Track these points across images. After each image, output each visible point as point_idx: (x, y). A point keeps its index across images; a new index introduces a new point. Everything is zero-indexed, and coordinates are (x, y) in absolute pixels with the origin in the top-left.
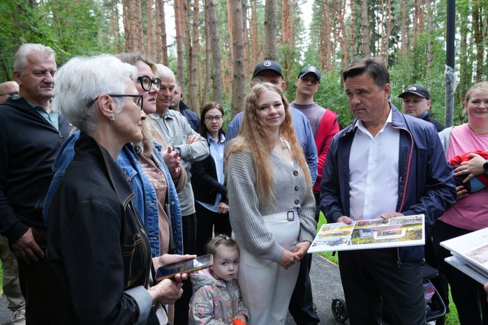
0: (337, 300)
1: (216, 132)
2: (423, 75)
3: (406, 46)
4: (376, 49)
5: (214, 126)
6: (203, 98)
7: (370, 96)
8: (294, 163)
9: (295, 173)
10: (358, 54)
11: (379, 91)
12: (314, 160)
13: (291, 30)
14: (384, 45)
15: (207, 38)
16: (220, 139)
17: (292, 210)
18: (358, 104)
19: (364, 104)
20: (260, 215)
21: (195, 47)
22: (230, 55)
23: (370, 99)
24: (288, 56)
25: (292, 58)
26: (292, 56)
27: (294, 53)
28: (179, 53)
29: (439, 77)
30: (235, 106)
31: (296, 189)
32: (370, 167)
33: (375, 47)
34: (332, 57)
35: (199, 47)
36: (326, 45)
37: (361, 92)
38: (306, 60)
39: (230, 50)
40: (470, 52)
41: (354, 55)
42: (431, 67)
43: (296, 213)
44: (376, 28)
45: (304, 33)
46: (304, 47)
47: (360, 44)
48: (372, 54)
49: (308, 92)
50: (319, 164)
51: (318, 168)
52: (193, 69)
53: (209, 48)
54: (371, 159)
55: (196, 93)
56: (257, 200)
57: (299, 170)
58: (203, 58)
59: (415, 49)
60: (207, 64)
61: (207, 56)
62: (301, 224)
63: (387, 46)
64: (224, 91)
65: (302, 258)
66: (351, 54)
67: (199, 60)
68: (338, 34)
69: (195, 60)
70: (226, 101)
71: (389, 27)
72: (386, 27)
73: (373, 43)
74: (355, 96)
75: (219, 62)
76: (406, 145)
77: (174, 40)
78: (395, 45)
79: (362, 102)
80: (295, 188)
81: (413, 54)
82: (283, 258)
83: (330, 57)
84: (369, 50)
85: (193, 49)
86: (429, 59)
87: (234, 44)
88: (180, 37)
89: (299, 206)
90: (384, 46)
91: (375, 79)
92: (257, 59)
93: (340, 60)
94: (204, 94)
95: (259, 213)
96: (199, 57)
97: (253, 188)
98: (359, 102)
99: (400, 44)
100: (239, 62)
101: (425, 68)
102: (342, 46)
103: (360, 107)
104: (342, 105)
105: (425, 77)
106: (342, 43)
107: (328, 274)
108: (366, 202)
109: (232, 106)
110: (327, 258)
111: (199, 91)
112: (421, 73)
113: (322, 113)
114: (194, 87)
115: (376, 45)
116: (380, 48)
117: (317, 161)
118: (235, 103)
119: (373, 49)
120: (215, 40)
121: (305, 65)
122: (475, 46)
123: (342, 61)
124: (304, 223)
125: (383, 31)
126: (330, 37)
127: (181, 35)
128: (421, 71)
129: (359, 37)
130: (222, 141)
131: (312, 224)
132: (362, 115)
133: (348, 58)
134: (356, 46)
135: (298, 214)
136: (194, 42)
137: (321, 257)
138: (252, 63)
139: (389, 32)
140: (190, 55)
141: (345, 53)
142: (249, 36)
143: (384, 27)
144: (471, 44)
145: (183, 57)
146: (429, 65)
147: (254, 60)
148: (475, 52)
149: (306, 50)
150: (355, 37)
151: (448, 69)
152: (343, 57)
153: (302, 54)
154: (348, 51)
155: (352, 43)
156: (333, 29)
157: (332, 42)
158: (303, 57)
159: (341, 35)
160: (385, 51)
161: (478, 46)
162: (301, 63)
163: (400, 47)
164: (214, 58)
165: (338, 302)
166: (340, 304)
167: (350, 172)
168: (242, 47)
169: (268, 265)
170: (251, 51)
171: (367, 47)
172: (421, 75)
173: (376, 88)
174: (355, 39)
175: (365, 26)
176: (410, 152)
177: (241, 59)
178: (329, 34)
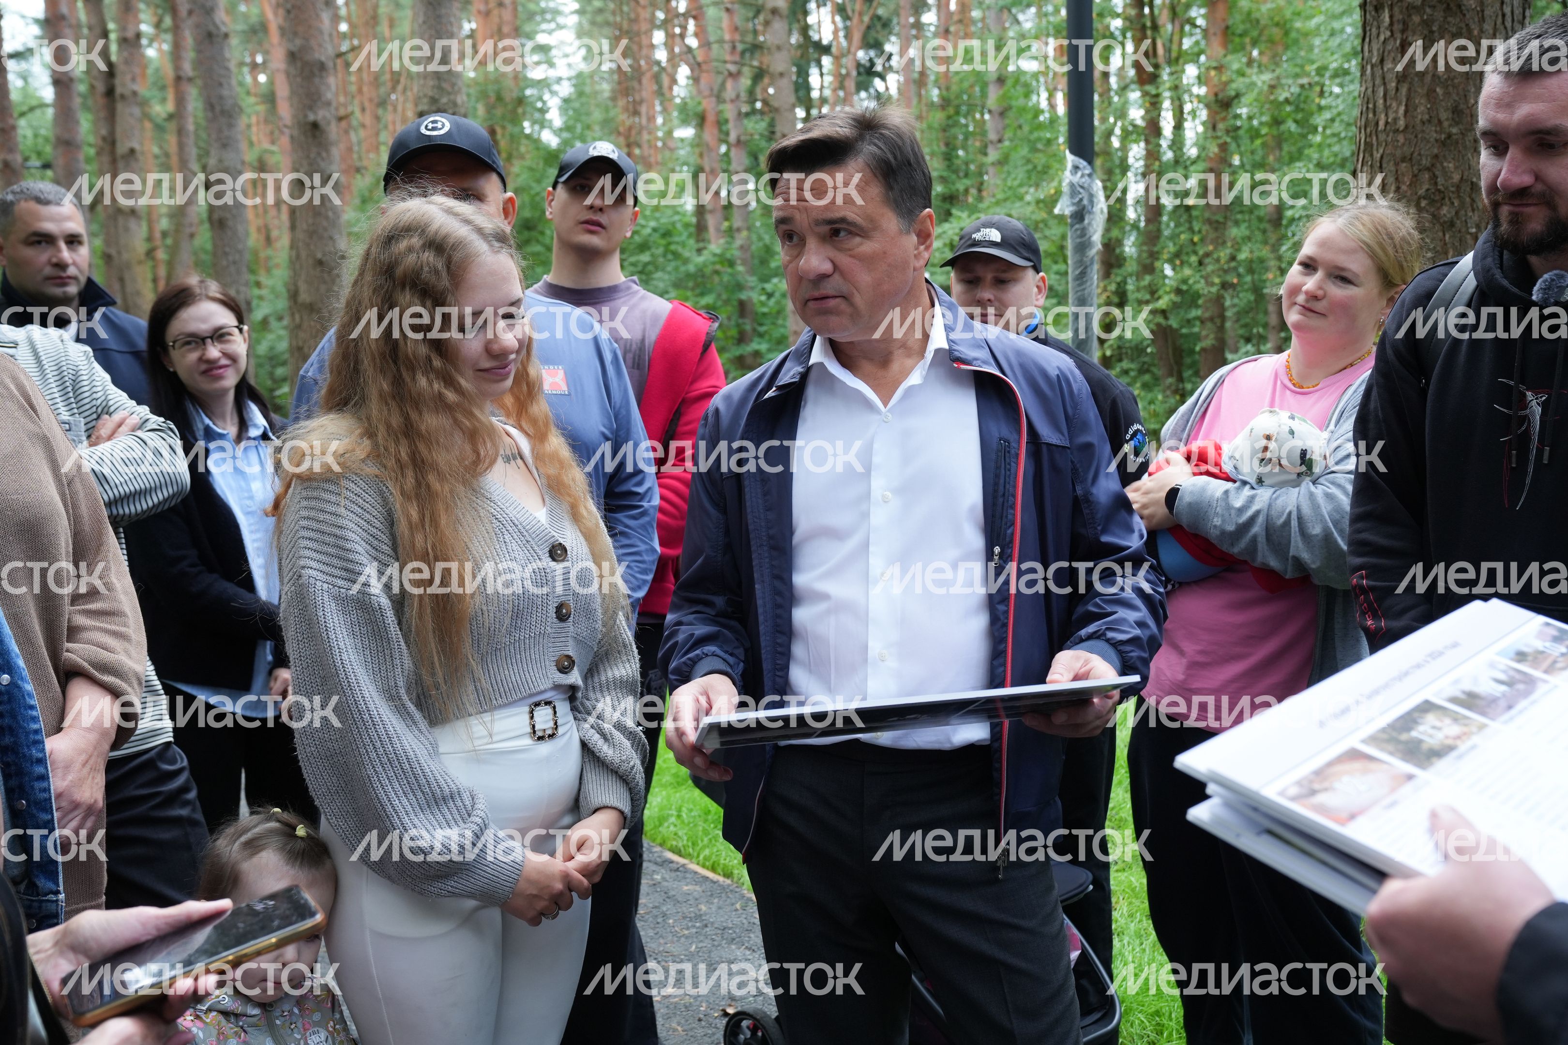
0: (741, 1015)
1: (225, 391)
2: (973, 191)
3: (913, 88)
4: (815, 94)
5: (210, 368)
6: (171, 264)
7: (867, 247)
8: (551, 513)
9: (557, 552)
10: (754, 111)
11: (901, 232)
12: (642, 496)
13: (507, 15)
14: (841, 81)
15: (176, 29)
16: (243, 424)
17: (547, 696)
18: (823, 277)
19: (843, 274)
20: (423, 724)
21: (127, 62)
22: (270, 98)
23: (868, 261)
24: (499, 112)
25: (516, 120)
26: (514, 111)
27: (521, 101)
28: (61, 82)
29: (1028, 198)
30: (304, 297)
31: (562, 615)
32: (879, 516)
33: (808, 88)
34: (660, 120)
35: (144, 63)
36: (637, 73)
37: (836, 232)
38: (568, 128)
39: (271, 82)
40: (1122, 114)
41: (740, 115)
42: (1002, 162)
43: (563, 708)
44: (811, 20)
45: (560, 27)
46: (559, 80)
47: (759, 75)
48: (800, 113)
49: (595, 241)
50: (661, 510)
51: (661, 526)
52: (122, 148)
53: (188, 68)
54: (879, 485)
55: (140, 246)
56: (408, 663)
57: (571, 538)
58: (161, 109)
59: (945, 103)
60: (181, 132)
61: (180, 101)
62: (584, 745)
63: (851, 84)
64: (253, 239)
65: (597, 879)
66: (729, 109)
67: (147, 116)
68: (682, 36)
69: (127, 113)
70: (263, 279)
71: (855, 20)
72: (846, 18)
73: (803, 74)
74: (812, 243)
75: (231, 126)
76: (1001, 429)
77: (36, 30)
78: (878, 83)
79: (835, 267)
80: (559, 608)
81: (938, 117)
82: (522, 885)
83: (651, 119)
84: (792, 99)
85: (121, 68)
86: (992, 136)
87: (292, 56)
88: (63, 18)
89: (575, 677)
90: (842, 87)
91: (889, 187)
92: (377, 118)
93: (686, 132)
94: (174, 251)
95: (418, 715)
96: (144, 103)
97: (390, 616)
98: (827, 267)
99: (893, 80)
100: (315, 126)
101: (981, 166)
102: (695, 79)
103: (829, 287)
104: (702, 294)
105: (980, 199)
106: (697, 67)
107: (699, 917)
108: (875, 647)
109: (294, 295)
110: (689, 856)
111: (150, 239)
112: (967, 182)
113: (655, 317)
114: (132, 224)
115: (814, 79)
116: (827, 93)
117: (656, 501)
118: (303, 287)
119: (802, 93)
120: (210, 35)
121: (566, 143)
122: (1135, 95)
123: (698, 136)
124: (595, 739)
125: (836, 32)
126: (652, 47)
127: (64, 9)
128: (966, 175)
129: (756, 48)
130: (254, 432)
131: (627, 743)
132: (834, 320)
133: (721, 123)
134: (746, 82)
135: (574, 709)
136: (124, 41)
137: (670, 855)
138: (362, 133)
139: (857, 37)
140: (110, 92)
141: (709, 105)
142: (344, 27)
143: (838, 18)
144: (1124, 89)
145: (77, 101)
146: (993, 155)
147: (368, 119)
148: (1136, 114)
149: (566, 89)
150: (740, 47)
151: (1076, 168)
152: (701, 120)
153: (553, 103)
154: (720, 99)
155: (732, 68)
156: (661, 15)
157: (658, 63)
158: (555, 117)
159: (692, 42)
160: (845, 101)
161: (1145, 94)
162: (550, 139)
163: (893, 91)
164: (210, 106)
165: (745, 1024)
166: (754, 1029)
167: (797, 538)
168: (322, 67)
169: (468, 920)
170: (353, 88)
171: (786, 84)
172: (967, 191)
173: (891, 222)
174: (743, 53)
175: (775, 11)
176: (1017, 456)
177: (321, 115)
178: (649, 34)
